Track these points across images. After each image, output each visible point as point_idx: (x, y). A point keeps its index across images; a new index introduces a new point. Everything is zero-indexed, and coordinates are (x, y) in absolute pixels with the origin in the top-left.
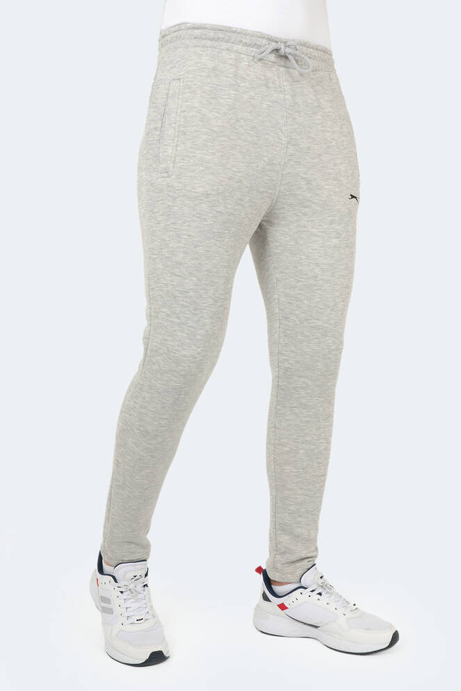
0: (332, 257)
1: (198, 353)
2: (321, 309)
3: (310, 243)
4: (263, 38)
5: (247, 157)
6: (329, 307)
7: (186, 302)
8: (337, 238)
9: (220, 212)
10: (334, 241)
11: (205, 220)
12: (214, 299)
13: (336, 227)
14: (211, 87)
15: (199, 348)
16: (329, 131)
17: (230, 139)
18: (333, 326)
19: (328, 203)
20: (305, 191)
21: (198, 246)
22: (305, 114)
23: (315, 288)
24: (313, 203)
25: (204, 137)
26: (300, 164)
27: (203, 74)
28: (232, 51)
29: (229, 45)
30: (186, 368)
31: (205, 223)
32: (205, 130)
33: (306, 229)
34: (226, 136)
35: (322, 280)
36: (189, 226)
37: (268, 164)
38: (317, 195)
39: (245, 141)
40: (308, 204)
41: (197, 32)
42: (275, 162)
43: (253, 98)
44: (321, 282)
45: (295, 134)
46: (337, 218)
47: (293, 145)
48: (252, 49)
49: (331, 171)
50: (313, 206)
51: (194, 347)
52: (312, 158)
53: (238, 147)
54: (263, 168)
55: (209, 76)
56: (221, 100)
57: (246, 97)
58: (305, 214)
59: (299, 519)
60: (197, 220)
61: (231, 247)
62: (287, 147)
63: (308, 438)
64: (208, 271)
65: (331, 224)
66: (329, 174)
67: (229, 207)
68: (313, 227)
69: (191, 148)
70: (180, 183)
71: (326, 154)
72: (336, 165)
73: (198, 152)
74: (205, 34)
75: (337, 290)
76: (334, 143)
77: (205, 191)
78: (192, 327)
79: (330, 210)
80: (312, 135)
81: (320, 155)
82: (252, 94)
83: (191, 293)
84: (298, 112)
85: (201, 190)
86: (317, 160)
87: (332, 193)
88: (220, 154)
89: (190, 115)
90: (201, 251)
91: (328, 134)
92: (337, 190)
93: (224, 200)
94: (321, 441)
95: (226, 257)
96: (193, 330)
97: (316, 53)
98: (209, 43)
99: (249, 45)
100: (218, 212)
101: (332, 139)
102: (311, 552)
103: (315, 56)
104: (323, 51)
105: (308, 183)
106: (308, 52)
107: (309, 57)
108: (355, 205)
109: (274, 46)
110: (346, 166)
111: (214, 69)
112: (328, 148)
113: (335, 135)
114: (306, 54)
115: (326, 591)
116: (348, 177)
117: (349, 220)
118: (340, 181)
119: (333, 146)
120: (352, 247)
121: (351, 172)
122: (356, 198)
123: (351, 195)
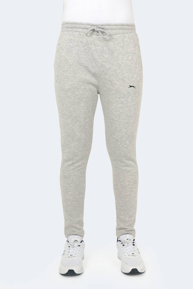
0: (119, 112)
1: (77, 145)
2: (115, 131)
3: (111, 106)
4: (89, 25)
6: (118, 131)
7: (69, 128)
8: (122, 104)
9: (77, 95)
10: (120, 105)
11: (71, 98)
12: (79, 126)
13: (122, 100)
14: (69, 47)
15: (76, 143)
16: (120, 60)
17: (77, 66)
18: (120, 138)
19: (118, 90)
20: (109, 85)
21: (70, 108)
22: (109, 54)
23: (113, 123)
24: (113, 90)
25: (67, 67)
26: (106, 75)
27: (67, 42)
28: (77, 32)
29: (76, 29)
30: (73, 150)
31: (71, 99)
32: (67, 64)
33: (110, 100)
34: (75, 66)
35: (115, 120)
36: (66, 101)
38: (114, 87)
40: (111, 90)
41: (67, 25)
43: (86, 49)
44: (114, 121)
45: (103, 62)
47: (103, 67)
48: (85, 30)
50: (113, 91)
51: (74, 143)
52: (112, 72)
55: (68, 43)
56: (73, 52)
58: (110, 94)
60: (68, 98)
61: (85, 106)
62: (100, 68)
63: (121, 180)
64: (75, 116)
65: (119, 98)
66: (120, 78)
67: (80, 92)
68: (112, 100)
69: (63, 72)
70: (60, 85)
71: (119, 69)
72: (123, 74)
73: (65, 73)
74: (68, 26)
75: (122, 124)
76: (123, 64)
77: (69, 88)
78: (72, 136)
79: (119, 93)
80: (112, 62)
81: (115, 70)
82: (86, 48)
83: (70, 125)
84: (105, 53)
85: (67, 88)
86: (114, 73)
87: (120, 86)
88: (73, 73)
89: (62, 59)
90: (71, 110)
91: (120, 61)
92: (123, 84)
93: (77, 90)
94: (126, 181)
95: (83, 110)
96: (72, 137)
97: (116, 27)
98: (70, 29)
99: (84, 29)
100: (75, 95)
101: (122, 63)
102: (125, 226)
103: (115, 29)
104: (120, 25)
105: (111, 82)
106: (110, 28)
107: (111, 30)
108: (133, 90)
109: (93, 28)
110: (128, 73)
111: (70, 40)
112: (120, 67)
113: (123, 61)
114: (110, 29)
115: (126, 245)
116: (129, 78)
117: (128, 97)
118: (124, 80)
119: (122, 66)
120: (130, 107)
121: (131, 76)
122: (133, 87)
123: (130, 86)
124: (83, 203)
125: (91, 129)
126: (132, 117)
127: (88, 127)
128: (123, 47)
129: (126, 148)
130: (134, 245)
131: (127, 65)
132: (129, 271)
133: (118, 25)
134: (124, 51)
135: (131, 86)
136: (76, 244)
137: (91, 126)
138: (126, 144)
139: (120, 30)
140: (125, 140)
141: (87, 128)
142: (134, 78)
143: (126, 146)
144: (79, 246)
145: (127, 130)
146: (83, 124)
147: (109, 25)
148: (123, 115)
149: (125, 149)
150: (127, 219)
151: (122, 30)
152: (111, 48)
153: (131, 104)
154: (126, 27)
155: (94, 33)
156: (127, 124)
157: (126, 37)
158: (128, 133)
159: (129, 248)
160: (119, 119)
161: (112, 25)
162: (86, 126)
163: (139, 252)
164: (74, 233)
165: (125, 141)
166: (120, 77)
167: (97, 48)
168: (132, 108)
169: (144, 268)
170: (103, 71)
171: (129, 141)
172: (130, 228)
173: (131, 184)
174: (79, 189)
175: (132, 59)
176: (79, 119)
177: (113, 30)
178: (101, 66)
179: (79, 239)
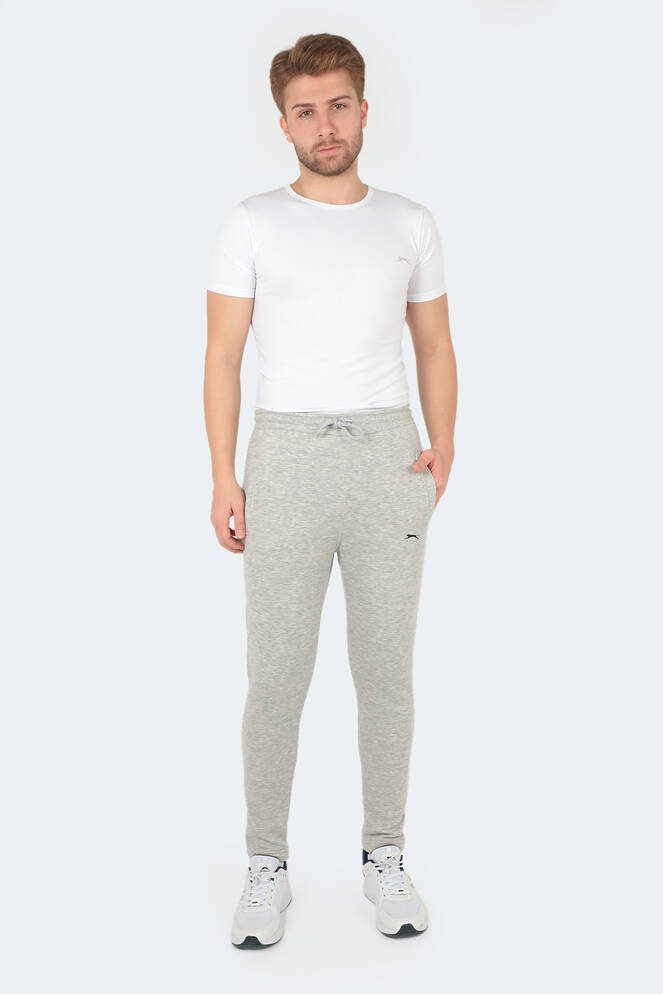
0: (385, 588)
4: (322, 417)
8: (391, 572)
11: (273, 570)
16: (387, 484)
19: (383, 543)
22: (363, 472)
24: (371, 543)
25: (270, 504)
26: (358, 514)
29: (293, 426)
33: (365, 565)
37: (329, 517)
39: (307, 502)
40: (368, 543)
42: (335, 515)
43: (313, 467)
45: (353, 491)
48: (312, 427)
50: (372, 545)
51: (270, 666)
52: (371, 508)
53: (300, 509)
54: (325, 521)
55: (276, 454)
56: (285, 473)
57: (307, 467)
58: (365, 552)
59: (378, 799)
62: (346, 502)
65: (386, 560)
69: (261, 513)
71: (385, 503)
72: (394, 511)
76: (393, 493)
79: (385, 549)
80: (370, 489)
81: (378, 505)
82: (313, 463)
83: (266, 625)
84: (357, 472)
85: (267, 547)
86: (375, 510)
92: (393, 532)
98: (278, 425)
102: (386, 829)
104: (381, 414)
105: (367, 528)
108: (414, 542)
109: (329, 422)
110: (406, 511)
111: (280, 447)
112: (386, 498)
113: (394, 486)
115: (386, 870)
116: (407, 520)
117: (404, 557)
118: (397, 525)
120: (407, 578)
121: (412, 516)
122: (415, 536)
123: (407, 535)
124: (290, 788)
125: (312, 634)
130: (402, 869)
131: (402, 494)
132: (396, 929)
134: (394, 466)
135: (409, 536)
136: (265, 877)
137: (315, 628)
139: (383, 423)
142: (418, 519)
143: (398, 658)
144: (273, 879)
149: (396, 666)
150: (390, 814)
151: (387, 423)
152: (367, 461)
153: (409, 572)
154: (393, 414)
155: (331, 432)
157: (395, 436)
159: (392, 877)
163: (412, 885)
164: (261, 851)
166: (388, 517)
167: (340, 461)
168: (411, 580)
169: (427, 919)
170: (351, 508)
172: (396, 833)
173: (402, 740)
174: (277, 763)
176: (286, 614)
178: (347, 498)
179: (272, 864)
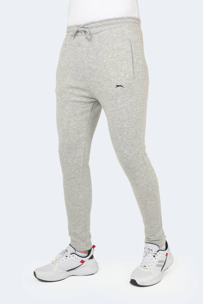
5: (74, 76)
6: (114, 138)
8: (112, 107)
9: (64, 98)
10: (111, 108)
13: (112, 102)
17: (67, 70)
20: (99, 88)
22: (94, 54)
26: (94, 76)
37: (83, 78)
42: (85, 77)
45: (89, 64)
46: (111, 98)
49: (106, 76)
53: (70, 73)
54: (81, 80)
65: (109, 101)
71: (104, 69)
72: (108, 73)
75: (116, 131)
80: (98, 63)
81: (101, 71)
82: (75, 51)
87: (108, 87)
91: (105, 60)
97: (100, 24)
101: (107, 62)
102: (148, 236)
103: (100, 26)
104: (106, 21)
105: (99, 84)
106: (94, 25)
107: (96, 27)
108: (121, 89)
110: (114, 72)
112: (105, 66)
113: (109, 59)
114: (94, 27)
116: (115, 77)
117: (117, 98)
118: (111, 80)
119: (108, 65)
120: (121, 110)
121: (117, 74)
122: (121, 86)
123: (116, 86)
126: (125, 121)
127: (73, 132)
128: (108, 44)
129: (125, 159)
130: (154, 256)
131: (113, 63)
133: (103, 20)
134: (109, 49)
135: (118, 86)
136: (65, 254)
138: (125, 154)
139: (106, 26)
140: (123, 149)
141: (71, 133)
142: (121, 76)
144: (67, 257)
145: (123, 137)
146: (65, 128)
147: (93, 23)
148: (115, 119)
151: (109, 26)
152: (96, 48)
153: (122, 106)
154: (114, 21)
156: (121, 130)
158: (124, 140)
160: (113, 124)
161: (97, 22)
162: (70, 131)
165: (123, 151)
167: (84, 49)
168: (124, 111)
170: (90, 73)
171: (128, 150)
175: (118, 56)
177: (98, 27)
179: (70, 250)
